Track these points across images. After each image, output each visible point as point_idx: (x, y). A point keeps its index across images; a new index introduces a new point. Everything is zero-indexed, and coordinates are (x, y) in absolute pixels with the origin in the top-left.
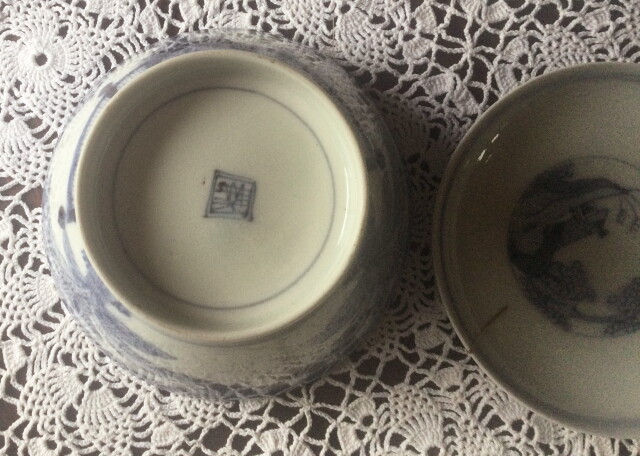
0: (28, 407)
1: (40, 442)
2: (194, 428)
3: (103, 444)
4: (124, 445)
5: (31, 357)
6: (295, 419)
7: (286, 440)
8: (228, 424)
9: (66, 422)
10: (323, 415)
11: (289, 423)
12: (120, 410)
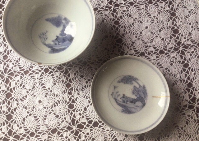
0: (15, 116)
1: (16, 125)
2: (50, 128)
3: (29, 128)
4: (34, 129)
5: (18, 106)
6: (72, 130)
7: (69, 134)
8: (57, 128)
9: (22, 121)
10: (78, 131)
11: (70, 131)
12: (35, 121)
